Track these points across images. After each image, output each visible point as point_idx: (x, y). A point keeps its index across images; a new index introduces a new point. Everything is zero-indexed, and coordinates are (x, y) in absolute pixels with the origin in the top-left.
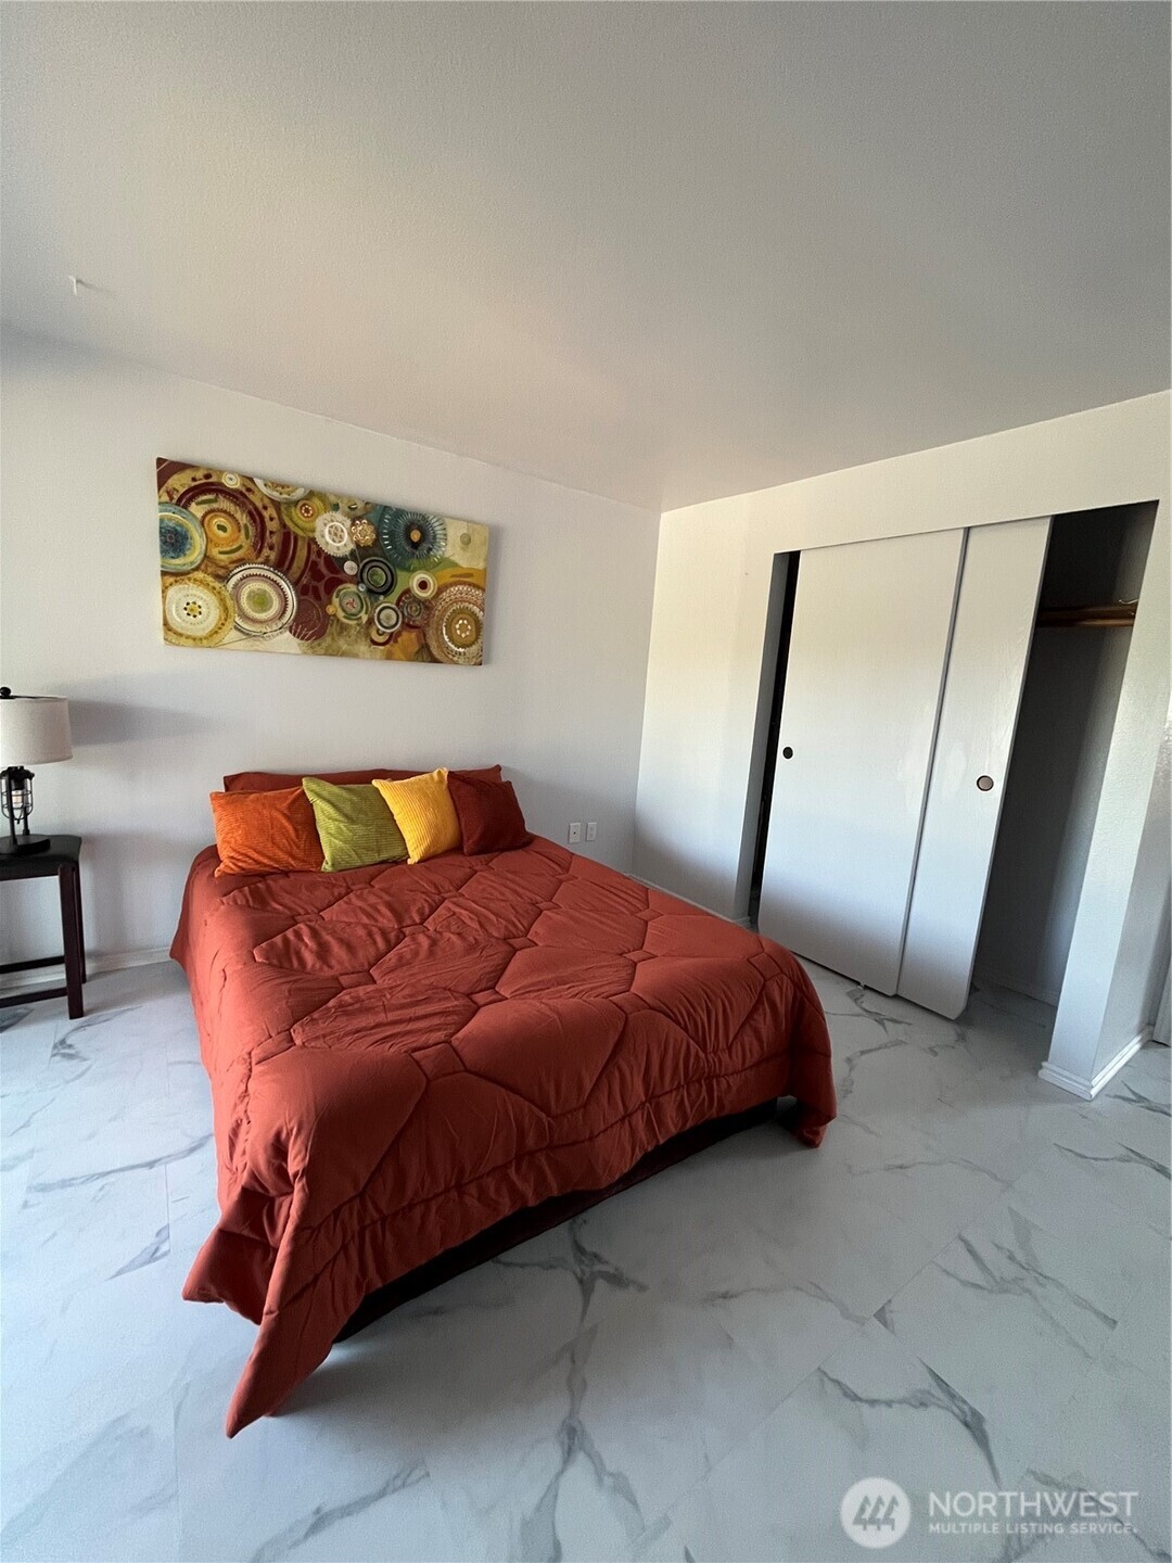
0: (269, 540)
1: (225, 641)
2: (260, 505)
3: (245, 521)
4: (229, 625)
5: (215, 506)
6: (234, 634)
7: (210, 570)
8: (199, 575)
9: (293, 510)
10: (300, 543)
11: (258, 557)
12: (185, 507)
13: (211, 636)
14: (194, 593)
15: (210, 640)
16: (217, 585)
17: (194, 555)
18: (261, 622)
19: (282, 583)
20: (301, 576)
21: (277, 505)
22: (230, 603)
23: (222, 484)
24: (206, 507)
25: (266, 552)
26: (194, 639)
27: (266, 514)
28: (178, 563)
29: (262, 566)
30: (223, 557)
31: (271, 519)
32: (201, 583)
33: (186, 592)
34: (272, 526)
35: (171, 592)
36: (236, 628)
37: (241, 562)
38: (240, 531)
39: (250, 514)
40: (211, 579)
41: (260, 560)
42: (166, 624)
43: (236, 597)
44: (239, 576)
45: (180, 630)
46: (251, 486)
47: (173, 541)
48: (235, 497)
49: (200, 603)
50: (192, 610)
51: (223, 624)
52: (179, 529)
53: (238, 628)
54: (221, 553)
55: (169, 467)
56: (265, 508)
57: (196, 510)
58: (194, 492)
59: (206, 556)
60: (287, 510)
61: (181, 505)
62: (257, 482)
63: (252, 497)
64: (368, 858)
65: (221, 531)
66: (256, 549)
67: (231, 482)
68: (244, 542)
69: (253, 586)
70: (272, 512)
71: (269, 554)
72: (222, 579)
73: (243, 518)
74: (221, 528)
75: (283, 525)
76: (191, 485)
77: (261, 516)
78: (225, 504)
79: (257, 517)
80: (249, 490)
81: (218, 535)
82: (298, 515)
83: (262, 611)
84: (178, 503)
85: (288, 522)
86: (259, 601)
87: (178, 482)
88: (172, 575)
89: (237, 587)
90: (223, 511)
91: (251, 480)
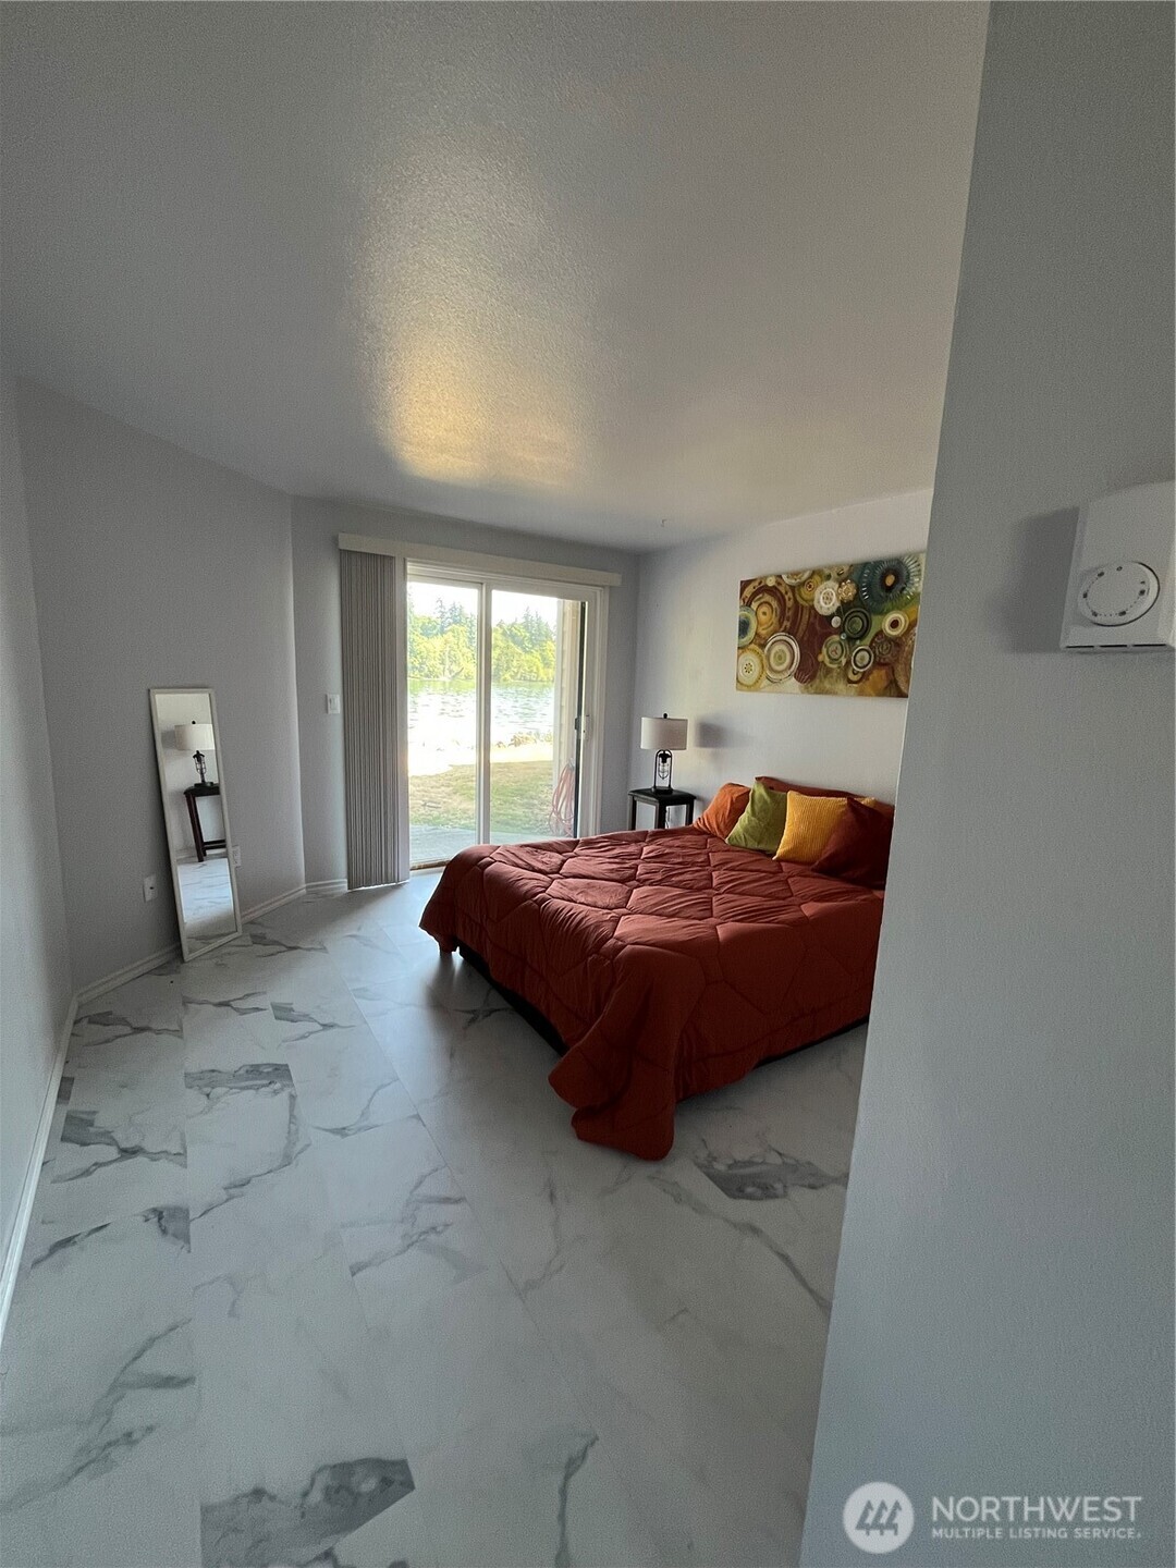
0: (787, 615)
1: (762, 686)
2: (783, 592)
4: (764, 676)
5: (762, 600)
6: (765, 682)
7: (757, 642)
8: (753, 646)
9: (802, 590)
10: (804, 611)
11: (780, 627)
13: (755, 684)
14: (751, 658)
15: (753, 687)
16: (760, 650)
17: (751, 634)
18: (779, 672)
19: (793, 643)
20: (804, 634)
21: (792, 588)
22: (765, 661)
23: (766, 585)
24: (758, 602)
25: (785, 623)
26: (748, 686)
27: (787, 597)
28: (745, 640)
29: (783, 633)
30: (764, 632)
31: (789, 599)
32: (754, 651)
33: (745, 658)
34: (790, 604)
35: (741, 656)
37: (773, 633)
38: (772, 612)
39: (779, 600)
40: (757, 647)
41: (781, 629)
42: (737, 677)
43: (768, 657)
44: (771, 643)
45: (742, 682)
46: (779, 580)
47: (744, 627)
49: (751, 664)
50: (748, 668)
51: (761, 676)
52: (746, 620)
53: (768, 678)
54: (763, 630)
55: (745, 585)
56: (786, 593)
57: (754, 605)
58: (754, 595)
59: (756, 634)
60: (799, 590)
61: (749, 605)
62: (784, 577)
63: (780, 588)
64: (753, 844)
65: (764, 616)
66: (780, 623)
67: (771, 582)
68: (775, 620)
69: (777, 648)
70: (790, 594)
71: (787, 624)
72: (763, 646)
73: (775, 604)
74: (764, 613)
75: (796, 601)
76: (754, 591)
77: (784, 600)
78: (767, 598)
79: (781, 600)
80: (779, 584)
81: (763, 618)
82: (805, 592)
83: (781, 664)
84: (747, 604)
85: (798, 598)
86: (780, 658)
87: (749, 591)
88: (741, 648)
89: (769, 650)
90: (766, 603)
91: (780, 577)
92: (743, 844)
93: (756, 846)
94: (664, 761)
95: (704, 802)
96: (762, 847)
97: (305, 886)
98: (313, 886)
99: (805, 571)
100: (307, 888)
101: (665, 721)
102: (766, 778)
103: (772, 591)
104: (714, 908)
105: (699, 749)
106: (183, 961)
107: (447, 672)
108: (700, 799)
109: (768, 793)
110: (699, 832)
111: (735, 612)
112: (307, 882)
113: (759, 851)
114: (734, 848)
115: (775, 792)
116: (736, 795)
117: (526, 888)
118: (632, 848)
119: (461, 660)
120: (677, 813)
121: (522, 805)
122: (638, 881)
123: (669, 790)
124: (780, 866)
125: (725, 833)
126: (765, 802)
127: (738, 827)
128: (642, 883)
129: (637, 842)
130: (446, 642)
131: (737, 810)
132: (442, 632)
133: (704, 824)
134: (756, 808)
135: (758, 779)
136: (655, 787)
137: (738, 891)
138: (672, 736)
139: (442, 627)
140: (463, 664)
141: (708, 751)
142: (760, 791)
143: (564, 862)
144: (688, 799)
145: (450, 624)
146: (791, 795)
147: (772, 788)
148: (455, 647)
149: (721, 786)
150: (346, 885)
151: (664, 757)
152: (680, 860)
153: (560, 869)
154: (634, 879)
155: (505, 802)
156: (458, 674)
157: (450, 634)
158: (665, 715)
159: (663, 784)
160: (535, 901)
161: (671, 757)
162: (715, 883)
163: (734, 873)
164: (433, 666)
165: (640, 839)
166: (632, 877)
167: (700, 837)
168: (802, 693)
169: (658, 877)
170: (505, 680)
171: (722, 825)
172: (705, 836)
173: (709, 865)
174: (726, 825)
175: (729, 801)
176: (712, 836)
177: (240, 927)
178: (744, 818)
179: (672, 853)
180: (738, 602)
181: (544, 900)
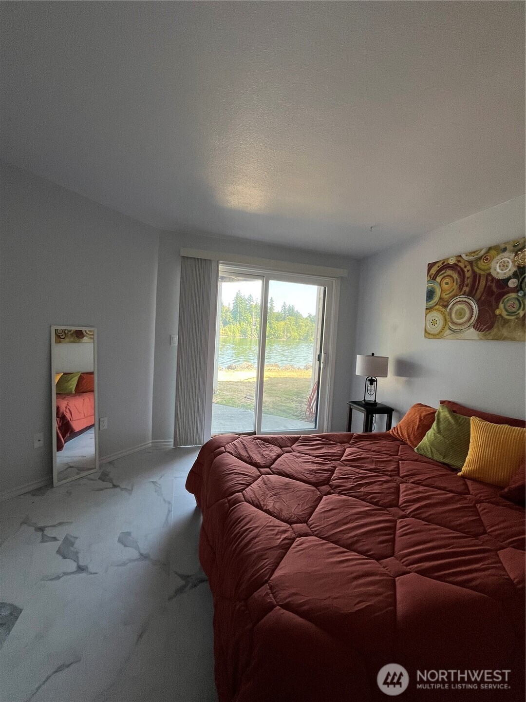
0: (466, 282)
1: (445, 335)
2: (463, 266)
3: (456, 277)
4: (447, 327)
5: (445, 274)
6: (448, 332)
7: (441, 303)
8: (437, 307)
9: (479, 263)
10: (482, 278)
11: (460, 292)
12: (435, 280)
13: (439, 333)
14: (436, 315)
15: (438, 336)
16: (443, 310)
17: (436, 299)
18: (460, 324)
19: (471, 302)
20: (482, 295)
21: (471, 263)
22: (447, 317)
23: (448, 264)
24: (442, 277)
25: (465, 288)
26: (433, 335)
27: (466, 270)
28: (432, 303)
29: (463, 296)
30: (446, 296)
31: (468, 271)
32: (438, 310)
33: (432, 315)
34: (468, 274)
35: (428, 315)
36: (449, 329)
37: (454, 296)
38: (454, 282)
39: (459, 273)
40: (441, 307)
41: (462, 293)
42: (425, 330)
43: (450, 314)
44: (452, 303)
45: (429, 332)
46: (460, 259)
47: (430, 294)
48: (452, 267)
49: (436, 319)
50: (434, 323)
51: (444, 327)
52: (432, 289)
53: (450, 329)
54: (446, 295)
55: (431, 266)
56: (465, 267)
57: (438, 279)
58: (438, 272)
59: (440, 298)
60: (476, 263)
61: (434, 278)
62: (464, 256)
63: (460, 264)
64: (438, 457)
65: (447, 285)
66: (460, 289)
67: (452, 262)
68: (455, 287)
69: (458, 307)
70: (469, 267)
71: (466, 289)
72: (446, 306)
73: (455, 276)
74: (447, 283)
75: (474, 272)
76: (437, 270)
77: (463, 272)
78: (449, 272)
79: (461, 273)
80: (459, 261)
81: (445, 287)
82: (482, 264)
83: (461, 318)
84: (433, 278)
85: (476, 269)
86: (460, 314)
87: (434, 270)
88: (429, 309)
89: (451, 309)
90: (449, 276)
91: (460, 256)
92: (430, 456)
93: (441, 460)
94: (372, 384)
95: (401, 415)
96: (446, 461)
97: (151, 441)
98: (156, 442)
99: (481, 250)
100: (152, 443)
101: (372, 357)
102: (449, 402)
103: (453, 267)
104: (397, 539)
105: (396, 377)
106: (52, 487)
107: (285, 336)
108: (397, 411)
109: (451, 415)
110: (394, 439)
111: (423, 284)
112: (152, 439)
113: (444, 464)
114: (421, 458)
115: (458, 415)
116: (424, 414)
117: (230, 483)
118: (336, 450)
119: (292, 331)
120: (381, 419)
121: (296, 401)
122: (331, 486)
123: (375, 403)
124: (465, 484)
125: (415, 443)
126: (449, 423)
127: (425, 439)
128: (334, 489)
129: (342, 443)
130: (286, 323)
131: (424, 427)
132: (284, 319)
133: (398, 433)
134: (441, 427)
135: (442, 402)
136: (365, 400)
137: (424, 516)
138: (377, 367)
139: (284, 318)
140: (293, 333)
141: (404, 379)
142: (444, 413)
143: (279, 456)
144: (388, 411)
145: (288, 316)
146: (474, 421)
147: (454, 412)
148: (289, 326)
149: (413, 405)
150: (173, 443)
151: (372, 381)
152: (373, 467)
153: (273, 463)
154: (328, 484)
155: (288, 399)
156: (290, 337)
157: (288, 320)
158: (373, 354)
159: (370, 398)
160: (229, 501)
161: (377, 381)
162: (402, 499)
163: (421, 488)
164: (280, 334)
165: (346, 440)
166: (327, 482)
167: (393, 444)
168: (481, 339)
169: (349, 485)
170: (310, 340)
171: (412, 436)
172: (398, 443)
173: (398, 474)
174: (415, 437)
175: (418, 417)
176: (404, 443)
177: (97, 467)
178: (430, 433)
179: (368, 458)
180: (425, 277)
181: (237, 501)
